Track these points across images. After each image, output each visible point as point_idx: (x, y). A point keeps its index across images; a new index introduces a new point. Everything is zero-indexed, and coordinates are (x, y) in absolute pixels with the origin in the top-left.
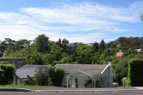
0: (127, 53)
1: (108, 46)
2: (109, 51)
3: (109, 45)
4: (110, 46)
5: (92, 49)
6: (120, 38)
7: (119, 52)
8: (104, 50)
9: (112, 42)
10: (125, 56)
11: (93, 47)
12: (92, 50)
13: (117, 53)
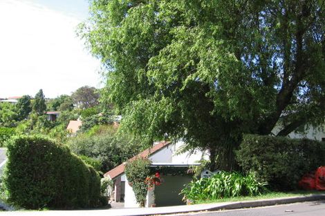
0: (89, 123)
1: (53, 106)
2: (54, 117)
3: (57, 102)
4: (59, 105)
5: (13, 111)
6: (82, 89)
7: (76, 120)
8: (42, 115)
9: (63, 97)
10: (85, 129)
11: (19, 106)
12: (13, 113)
13: (71, 122)
